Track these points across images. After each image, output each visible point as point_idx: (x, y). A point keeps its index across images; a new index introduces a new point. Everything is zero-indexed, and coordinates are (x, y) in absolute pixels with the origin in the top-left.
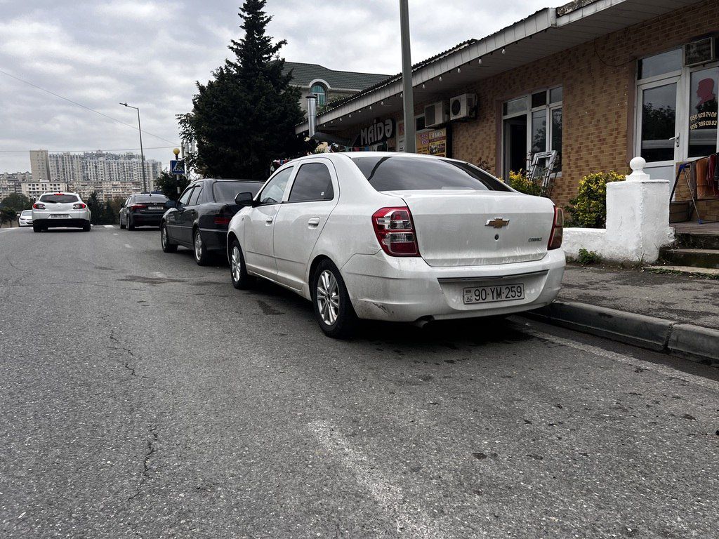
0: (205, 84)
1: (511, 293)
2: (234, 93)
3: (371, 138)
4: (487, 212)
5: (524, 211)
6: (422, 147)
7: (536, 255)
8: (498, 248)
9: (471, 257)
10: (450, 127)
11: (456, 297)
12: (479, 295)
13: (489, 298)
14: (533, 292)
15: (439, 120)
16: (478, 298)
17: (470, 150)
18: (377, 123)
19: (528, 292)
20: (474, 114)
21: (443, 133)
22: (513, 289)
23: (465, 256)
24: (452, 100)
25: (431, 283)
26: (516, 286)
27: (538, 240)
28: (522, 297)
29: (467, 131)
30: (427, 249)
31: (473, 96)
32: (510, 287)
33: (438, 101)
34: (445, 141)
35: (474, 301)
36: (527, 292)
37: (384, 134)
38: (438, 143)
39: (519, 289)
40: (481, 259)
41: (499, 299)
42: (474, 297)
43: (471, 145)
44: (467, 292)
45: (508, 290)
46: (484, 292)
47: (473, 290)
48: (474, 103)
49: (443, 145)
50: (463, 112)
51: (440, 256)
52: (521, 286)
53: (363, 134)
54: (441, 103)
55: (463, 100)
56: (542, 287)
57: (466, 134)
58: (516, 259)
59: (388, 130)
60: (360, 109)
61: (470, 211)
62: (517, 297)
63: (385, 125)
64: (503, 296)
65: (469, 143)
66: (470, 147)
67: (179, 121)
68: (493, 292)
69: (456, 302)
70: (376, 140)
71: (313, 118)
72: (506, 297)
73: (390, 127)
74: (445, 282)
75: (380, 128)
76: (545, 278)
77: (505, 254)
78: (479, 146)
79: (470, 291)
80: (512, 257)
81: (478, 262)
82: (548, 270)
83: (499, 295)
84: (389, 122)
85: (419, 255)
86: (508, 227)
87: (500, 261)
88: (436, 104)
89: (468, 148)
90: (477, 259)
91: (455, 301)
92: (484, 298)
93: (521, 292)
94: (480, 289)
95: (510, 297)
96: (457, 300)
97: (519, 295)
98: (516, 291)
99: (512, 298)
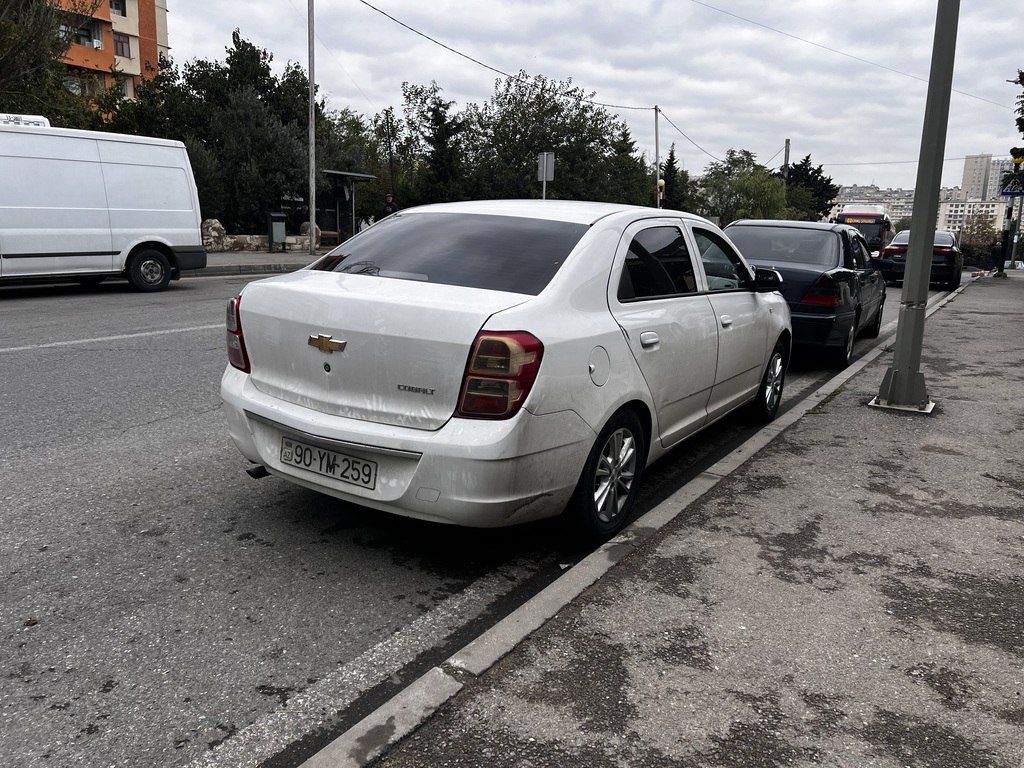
1: (350, 471)
4: (310, 322)
5: (382, 331)
8: (333, 387)
9: (296, 391)
11: (272, 447)
12: (301, 456)
13: (315, 466)
14: (393, 483)
16: (298, 459)
19: (384, 480)
22: (356, 466)
23: (291, 387)
25: (239, 414)
26: (363, 463)
27: (425, 391)
28: (371, 485)
30: (257, 365)
32: (351, 459)
35: (293, 463)
36: (382, 480)
39: (367, 469)
40: (306, 398)
41: (330, 474)
42: (294, 456)
44: (286, 444)
45: (346, 464)
46: (308, 454)
47: (295, 445)
52: (373, 466)
56: (409, 482)
58: (366, 415)
61: (290, 316)
62: (360, 482)
64: (339, 471)
68: (322, 459)
69: (271, 454)
72: (342, 475)
74: (255, 418)
76: (415, 469)
77: (343, 401)
79: (291, 446)
80: (356, 409)
81: (304, 402)
82: (421, 454)
83: (331, 467)
85: (247, 370)
86: (345, 354)
87: (334, 410)
90: (302, 398)
91: (269, 451)
92: (307, 462)
93: (369, 475)
94: (304, 447)
95: (348, 478)
96: (273, 451)
97: (366, 479)
98: (361, 471)
99: (350, 480)
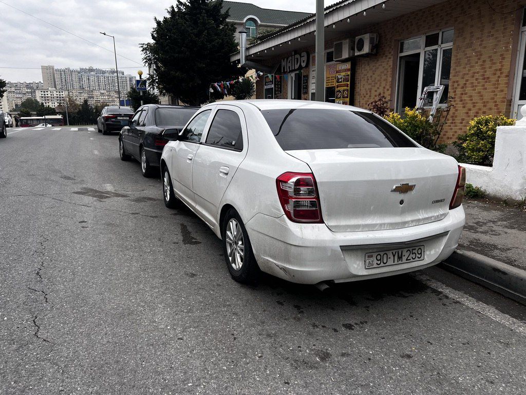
0: (161, 19)
1: (411, 255)
2: (183, 28)
3: (289, 67)
4: (394, 178)
5: (430, 175)
6: (330, 76)
7: (438, 216)
8: (403, 212)
9: (374, 222)
10: (354, 61)
11: (358, 263)
12: (380, 260)
13: (390, 262)
14: (433, 252)
15: (345, 55)
16: (379, 262)
17: (370, 81)
18: (294, 55)
20: (375, 51)
21: (348, 66)
22: (414, 251)
23: (369, 221)
24: (357, 38)
25: (333, 251)
26: (417, 248)
27: (441, 201)
28: (422, 258)
29: (369, 65)
30: (330, 215)
31: (375, 36)
32: (411, 249)
33: (345, 39)
34: (349, 73)
35: (375, 266)
36: (428, 253)
37: (300, 64)
38: (343, 74)
39: (419, 250)
40: (384, 224)
41: (400, 262)
42: (375, 261)
43: (371, 76)
44: (369, 257)
45: (408, 253)
47: (375, 255)
48: (376, 42)
49: (348, 75)
50: (366, 49)
51: (343, 222)
52: (422, 247)
53: (283, 63)
54: (348, 41)
55: (367, 38)
56: (442, 248)
57: (367, 67)
58: (418, 222)
59: (304, 61)
60: (281, 44)
61: (376, 177)
62: (417, 259)
63: (301, 57)
64: (404, 259)
65: (369, 75)
66: (370, 78)
67: (142, 49)
68: (394, 256)
69: (358, 268)
70: (293, 69)
71: (244, 49)
72: (407, 260)
73: (305, 58)
74: (348, 249)
75: (297, 59)
76: (445, 240)
77: (408, 218)
78: (378, 78)
79: (372, 256)
80: (415, 220)
81: (381, 227)
82: (448, 231)
83: (400, 258)
84: (304, 54)
85: (322, 222)
86: (413, 192)
87: (403, 225)
88: (344, 42)
89: (368, 79)
90: (381, 225)
91: (356, 266)
92: (385, 262)
93: (421, 253)
94: (382, 254)
95: (410, 260)
96: (358, 265)
97: (419, 256)
98: (417, 253)
99: (412, 260)
